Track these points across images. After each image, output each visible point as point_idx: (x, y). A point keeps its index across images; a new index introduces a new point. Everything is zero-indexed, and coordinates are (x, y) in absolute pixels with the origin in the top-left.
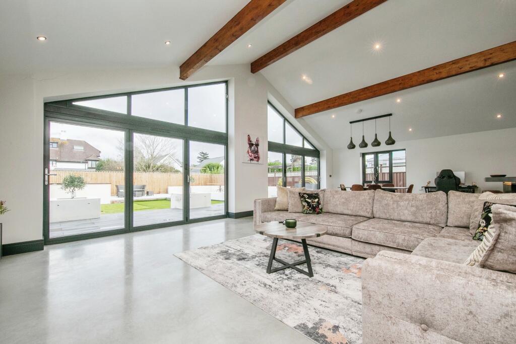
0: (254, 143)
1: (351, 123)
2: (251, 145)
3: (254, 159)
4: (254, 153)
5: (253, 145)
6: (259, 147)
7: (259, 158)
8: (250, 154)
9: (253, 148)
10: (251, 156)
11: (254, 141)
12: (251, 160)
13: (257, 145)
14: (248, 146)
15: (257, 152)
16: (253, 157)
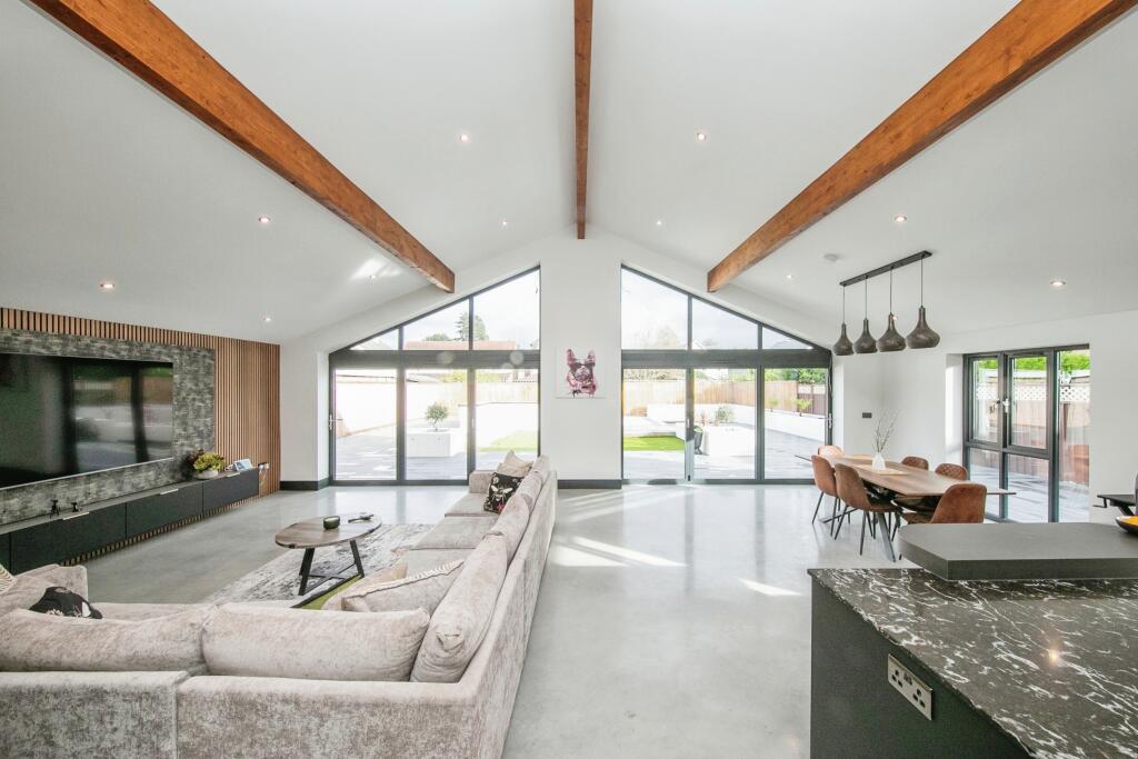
0: (583, 362)
1: (844, 284)
2: (574, 366)
3: (583, 390)
4: (582, 380)
5: (579, 365)
6: (595, 369)
7: (594, 387)
8: (573, 382)
9: (579, 371)
10: (576, 385)
11: (581, 358)
12: (575, 392)
13: (590, 365)
14: (569, 368)
15: (590, 377)
16: (579, 387)
